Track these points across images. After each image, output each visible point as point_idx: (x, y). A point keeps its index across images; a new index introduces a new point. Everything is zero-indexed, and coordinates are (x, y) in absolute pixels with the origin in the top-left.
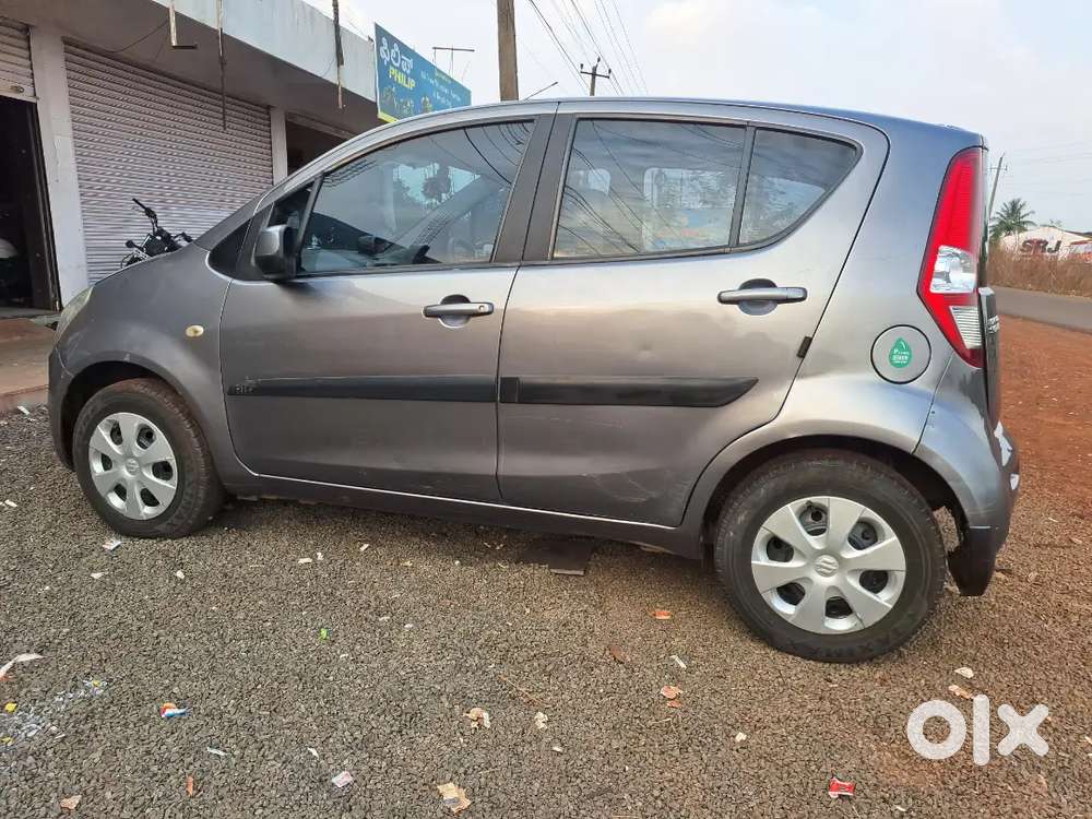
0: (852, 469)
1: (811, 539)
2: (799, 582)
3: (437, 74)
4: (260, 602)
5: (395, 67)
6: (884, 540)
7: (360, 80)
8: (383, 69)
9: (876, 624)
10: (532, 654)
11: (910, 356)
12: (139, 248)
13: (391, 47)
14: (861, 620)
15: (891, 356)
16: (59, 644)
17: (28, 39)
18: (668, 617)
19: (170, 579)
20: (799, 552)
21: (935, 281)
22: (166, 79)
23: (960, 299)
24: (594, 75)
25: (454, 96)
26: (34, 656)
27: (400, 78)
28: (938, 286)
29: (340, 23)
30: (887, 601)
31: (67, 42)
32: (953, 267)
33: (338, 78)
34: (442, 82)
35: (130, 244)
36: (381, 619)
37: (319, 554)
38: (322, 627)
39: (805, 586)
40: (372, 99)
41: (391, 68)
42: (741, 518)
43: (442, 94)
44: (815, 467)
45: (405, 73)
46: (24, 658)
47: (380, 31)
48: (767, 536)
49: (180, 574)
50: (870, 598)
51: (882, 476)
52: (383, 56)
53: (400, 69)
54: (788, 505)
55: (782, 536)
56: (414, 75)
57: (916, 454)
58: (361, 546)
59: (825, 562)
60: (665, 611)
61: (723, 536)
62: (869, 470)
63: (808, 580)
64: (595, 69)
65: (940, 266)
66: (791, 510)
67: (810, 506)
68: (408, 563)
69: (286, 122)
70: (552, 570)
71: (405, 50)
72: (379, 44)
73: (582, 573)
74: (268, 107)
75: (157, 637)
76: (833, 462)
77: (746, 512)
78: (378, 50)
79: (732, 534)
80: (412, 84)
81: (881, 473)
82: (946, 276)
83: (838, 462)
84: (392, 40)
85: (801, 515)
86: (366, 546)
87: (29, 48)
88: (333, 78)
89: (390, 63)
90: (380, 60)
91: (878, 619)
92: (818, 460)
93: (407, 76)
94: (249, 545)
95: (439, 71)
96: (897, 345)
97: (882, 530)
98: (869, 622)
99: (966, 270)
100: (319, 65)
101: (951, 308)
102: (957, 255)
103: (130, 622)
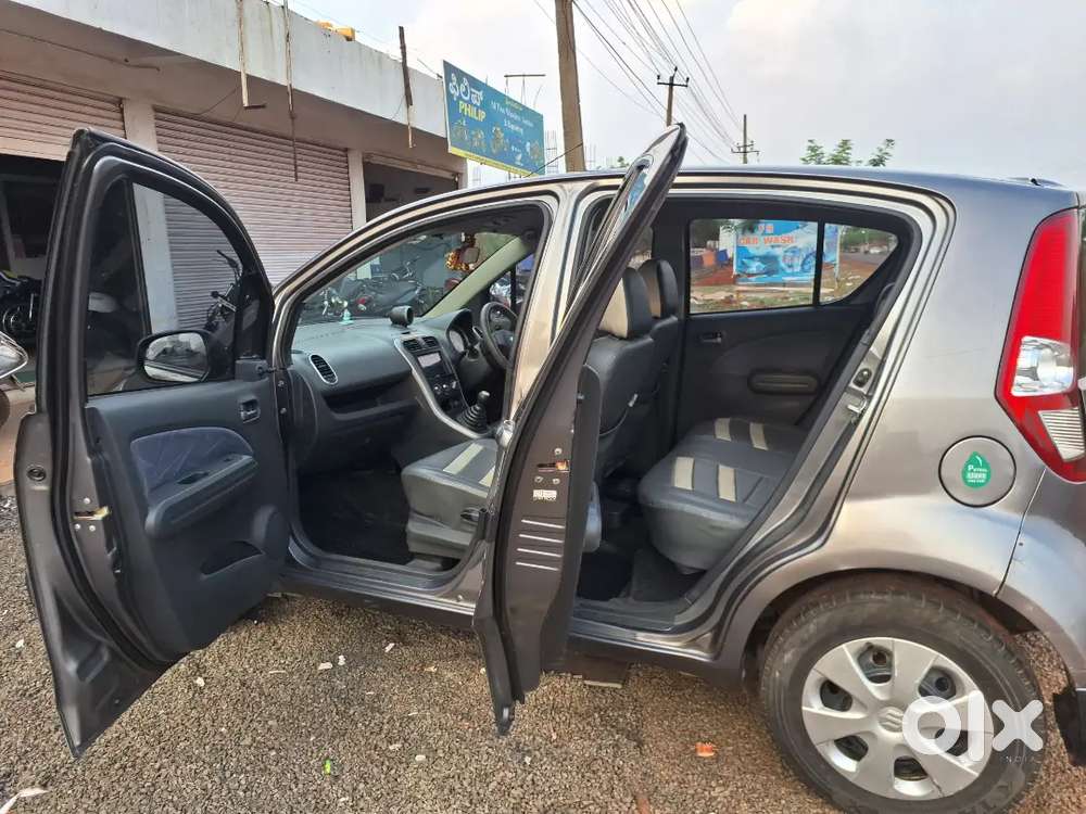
0: (921, 609)
1: (872, 687)
2: (861, 736)
3: (507, 103)
4: (270, 723)
5: (465, 101)
6: (963, 694)
7: (430, 118)
8: (452, 104)
9: (959, 793)
10: (549, 803)
11: (988, 475)
12: (222, 296)
13: (460, 82)
14: (938, 787)
15: (965, 472)
16: (65, 773)
17: (122, 111)
18: (712, 754)
19: (189, 688)
20: (858, 700)
21: (1018, 379)
22: (248, 133)
23: (1051, 402)
24: (671, 85)
25: (526, 122)
26: (38, 791)
27: (470, 112)
28: (1021, 388)
29: (409, 65)
30: (971, 767)
31: (156, 110)
32: (1042, 359)
33: (408, 119)
34: (513, 110)
35: (215, 295)
36: (391, 748)
37: (341, 657)
38: (327, 758)
39: (867, 740)
40: (441, 134)
41: (461, 102)
42: (788, 657)
43: (514, 122)
44: (872, 602)
45: (475, 105)
46: (27, 793)
47: (448, 67)
48: (820, 680)
49: (200, 682)
50: (949, 763)
51: (959, 617)
52: (452, 92)
53: (469, 102)
54: (843, 646)
55: (837, 681)
56: (484, 106)
57: (999, 597)
58: (388, 644)
59: (890, 714)
60: (708, 746)
61: (769, 676)
62: (942, 608)
63: (872, 735)
64: (672, 78)
65: (1025, 360)
66: (847, 651)
67: (870, 647)
68: (432, 669)
69: (363, 163)
70: (588, 682)
71: (475, 83)
72: (448, 80)
73: (619, 686)
74: (346, 150)
75: (159, 770)
76: (895, 597)
77: (793, 651)
78: (447, 85)
79: (777, 674)
80: (482, 115)
81: (957, 612)
82: (1032, 373)
83: (903, 597)
84: (461, 75)
85: (861, 657)
86: (392, 645)
87: (123, 120)
88: (402, 120)
89: (460, 98)
90: (449, 96)
91: (961, 788)
92: (878, 593)
93: (478, 108)
94: (275, 643)
95: (510, 100)
96: (972, 461)
97: (960, 681)
98: (949, 791)
99: (1059, 363)
100: (389, 108)
101: (1040, 412)
102: (1047, 346)
103: (138, 746)
